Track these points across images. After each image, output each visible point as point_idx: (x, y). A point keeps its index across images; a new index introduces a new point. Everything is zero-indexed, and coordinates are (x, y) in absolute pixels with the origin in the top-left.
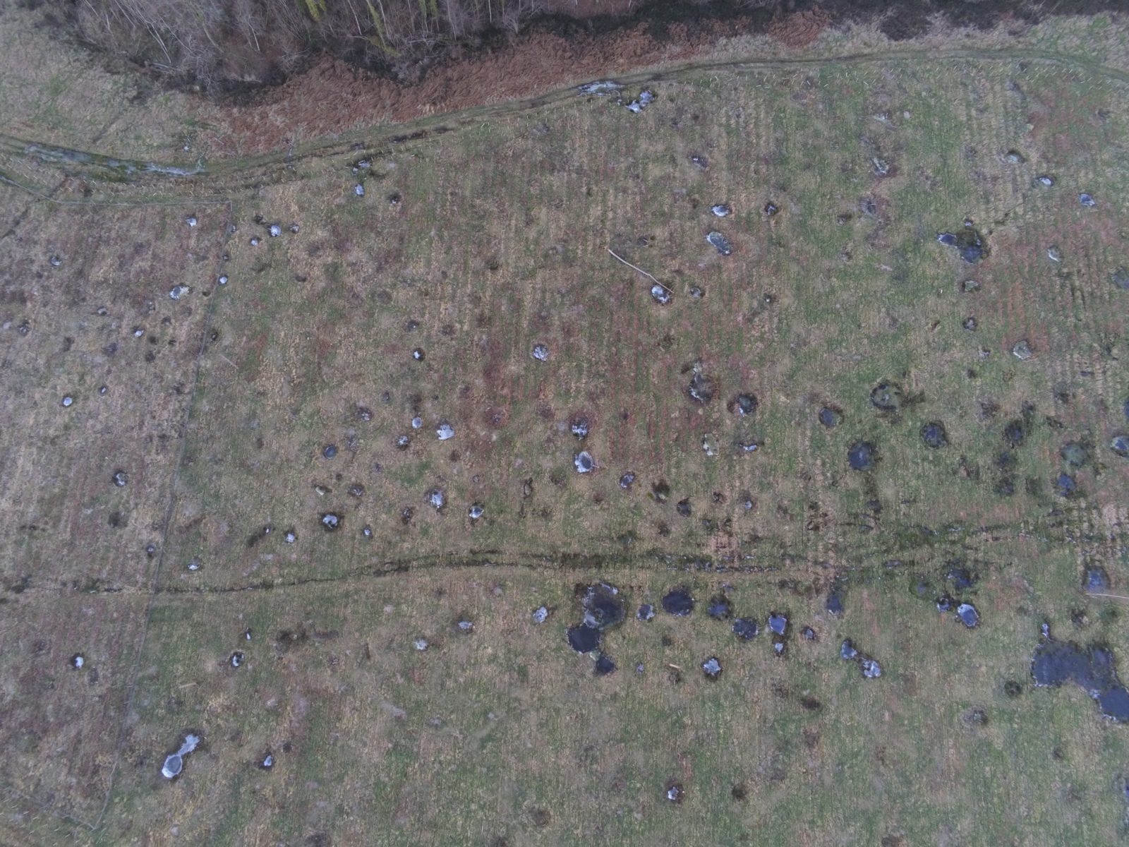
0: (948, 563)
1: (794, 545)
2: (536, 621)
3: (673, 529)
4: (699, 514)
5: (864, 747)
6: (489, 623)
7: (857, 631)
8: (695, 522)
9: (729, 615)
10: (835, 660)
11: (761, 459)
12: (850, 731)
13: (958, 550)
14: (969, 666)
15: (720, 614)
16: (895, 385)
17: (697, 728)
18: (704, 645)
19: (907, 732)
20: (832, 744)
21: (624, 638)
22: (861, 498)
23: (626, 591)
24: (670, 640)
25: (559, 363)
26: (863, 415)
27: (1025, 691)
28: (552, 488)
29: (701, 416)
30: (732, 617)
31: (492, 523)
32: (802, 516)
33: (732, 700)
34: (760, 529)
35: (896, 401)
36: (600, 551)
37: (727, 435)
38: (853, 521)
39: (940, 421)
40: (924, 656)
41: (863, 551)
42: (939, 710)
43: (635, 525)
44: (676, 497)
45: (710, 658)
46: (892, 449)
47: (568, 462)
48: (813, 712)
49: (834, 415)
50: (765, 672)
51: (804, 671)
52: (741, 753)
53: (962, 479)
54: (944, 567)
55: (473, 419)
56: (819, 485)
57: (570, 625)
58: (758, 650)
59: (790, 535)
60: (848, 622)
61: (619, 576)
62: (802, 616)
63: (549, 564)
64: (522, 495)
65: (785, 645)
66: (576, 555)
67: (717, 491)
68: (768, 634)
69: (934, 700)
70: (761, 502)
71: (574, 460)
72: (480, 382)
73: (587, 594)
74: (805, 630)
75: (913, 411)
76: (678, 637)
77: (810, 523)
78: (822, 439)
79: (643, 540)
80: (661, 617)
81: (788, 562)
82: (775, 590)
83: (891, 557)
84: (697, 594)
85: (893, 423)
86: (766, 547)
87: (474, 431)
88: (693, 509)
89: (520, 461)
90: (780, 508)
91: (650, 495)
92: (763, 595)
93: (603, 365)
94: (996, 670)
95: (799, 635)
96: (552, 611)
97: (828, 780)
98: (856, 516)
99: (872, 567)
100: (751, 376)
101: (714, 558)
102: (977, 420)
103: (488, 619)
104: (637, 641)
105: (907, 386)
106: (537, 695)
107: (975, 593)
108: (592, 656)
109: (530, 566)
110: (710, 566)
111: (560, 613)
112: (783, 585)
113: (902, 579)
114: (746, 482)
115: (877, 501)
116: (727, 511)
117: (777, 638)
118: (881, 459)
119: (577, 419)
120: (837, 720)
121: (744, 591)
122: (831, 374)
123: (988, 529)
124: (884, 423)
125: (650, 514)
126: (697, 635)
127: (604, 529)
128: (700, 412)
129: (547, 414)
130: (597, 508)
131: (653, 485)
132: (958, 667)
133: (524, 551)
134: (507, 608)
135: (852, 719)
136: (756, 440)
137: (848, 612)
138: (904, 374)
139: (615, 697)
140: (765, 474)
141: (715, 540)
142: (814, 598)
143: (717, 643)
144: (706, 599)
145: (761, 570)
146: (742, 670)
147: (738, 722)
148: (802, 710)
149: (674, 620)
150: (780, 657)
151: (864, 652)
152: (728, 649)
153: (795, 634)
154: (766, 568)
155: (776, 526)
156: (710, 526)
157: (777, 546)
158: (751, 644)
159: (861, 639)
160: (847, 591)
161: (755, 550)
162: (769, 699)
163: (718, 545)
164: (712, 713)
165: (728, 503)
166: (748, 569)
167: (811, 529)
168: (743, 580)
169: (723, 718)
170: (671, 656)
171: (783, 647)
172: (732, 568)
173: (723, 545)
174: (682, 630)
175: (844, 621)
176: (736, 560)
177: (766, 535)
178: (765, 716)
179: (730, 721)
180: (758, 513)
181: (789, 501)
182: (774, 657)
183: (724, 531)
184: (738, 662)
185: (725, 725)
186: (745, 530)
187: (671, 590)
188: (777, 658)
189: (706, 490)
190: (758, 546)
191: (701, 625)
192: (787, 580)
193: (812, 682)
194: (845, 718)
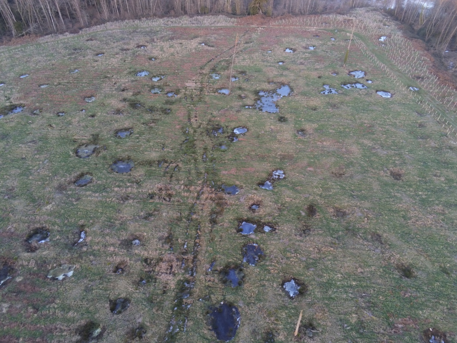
0: (207, 135)
1: (180, 211)
4: (131, 289)
5: (335, 183)
7: (251, 179)
9: (239, 268)
10: (275, 193)
11: (96, 228)
12: (326, 189)
13: (200, 130)
14: (271, 132)
16: (79, 146)
18: (270, 294)
19: (318, 160)
22: (154, 168)
26: (92, 162)
27: (282, 116)
29: (24, 279)
30: (242, 265)
32: (157, 203)
33: (321, 270)
34: (160, 234)
38: (169, 175)
39: (116, 130)
40: (267, 149)
42: (301, 146)
44: (103, 314)
46: (124, 151)
48: (318, 210)
50: (290, 240)
51: (285, 212)
52: (370, 266)
53: (156, 125)
54: (210, 137)
58: (271, 244)
60: (245, 183)
65: (265, 224)
67: (112, 269)
68: (257, 236)
70: (136, 231)
76: (263, 323)
77: (165, 199)
81: (194, 216)
82: (218, 227)
83: (200, 158)
84: (217, 298)
85: (106, 149)
86: (178, 231)
88: (123, 295)
90: (146, 218)
92: (221, 237)
95: (256, 214)
98: (166, 173)
99: (205, 167)
100: (12, 230)
101: (181, 277)
102: (122, 116)
105: (83, 141)
110: (188, 282)
112: (213, 222)
113: (216, 155)
115: (158, 161)
116: (136, 261)
117: (259, 230)
118: (129, 157)
121: (216, 253)
122: (48, 176)
123: (189, 119)
124: (104, 153)
126: (260, 300)
132: (272, 136)
135: (317, 187)
136: (77, 231)
137: (237, 183)
138: (75, 141)
140: (111, 226)
141: (163, 275)
142: (226, 201)
143: (267, 281)
144: (223, 289)
145: (198, 237)
146: (291, 259)
147: (341, 267)
148: (317, 217)
149: (245, 327)
150: (276, 229)
151: (267, 177)
152: (273, 271)
153: (255, 216)
154: (198, 233)
155: (161, 222)
156: (146, 279)
157: (179, 223)
158: (267, 250)
159: (258, 177)
160: (222, 182)
161: (179, 240)
162: (314, 239)
163: (168, 272)
164: (338, 291)
165: (128, 259)
166: (196, 248)
167: (170, 199)
168: (206, 252)
169: (340, 281)
170: (285, 333)
171: (267, 226)
172: (193, 261)
173: (169, 268)
174: (256, 318)
175: (244, 185)
176: (186, 257)
177: (167, 230)
178: (330, 243)
179: (342, 274)
180: (145, 234)
181: (142, 211)
182: (277, 233)
183: (155, 265)
184: (283, 262)
185: (347, 279)
186: (159, 246)
187: (210, 327)
188: (277, 231)
189: (107, 280)
190: (176, 238)
191: (249, 296)
192: (210, 218)
193: (293, 208)
194: (317, 191)
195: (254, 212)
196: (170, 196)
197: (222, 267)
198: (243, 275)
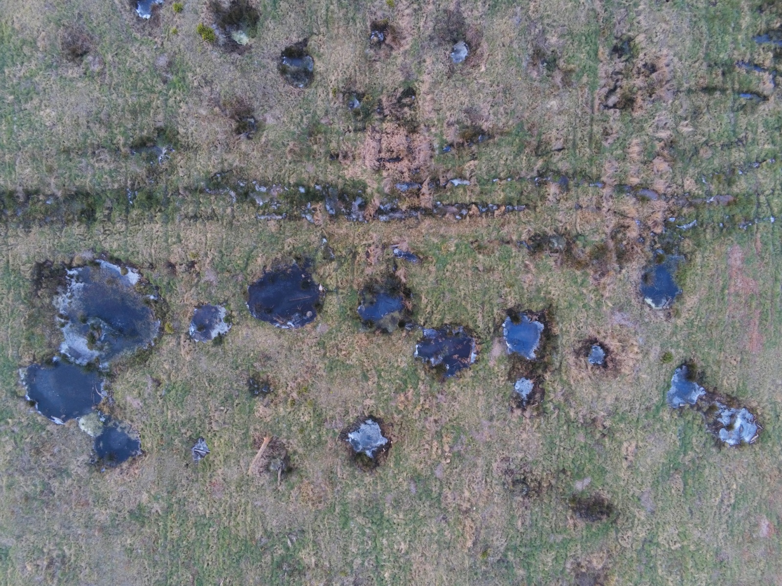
1: (570, 146)
3: (270, 121)
4: (335, 79)
7: (710, 344)
8: (322, 99)
9: (407, 321)
10: (652, 412)
12: (677, 561)
15: (385, 319)
18: (347, 392)
21: (158, 383)
23: (159, 276)
24: (267, 384)
30: (414, 325)
32: (594, 72)
33: (412, 509)
34: (485, 109)
36: (87, 182)
38: (718, 80)
41: (737, 155)
43: (172, 114)
44: (276, 36)
45: (362, 420)
50: (489, 446)
51: (581, 438)
57: (26, 359)
58: (475, 397)
59: (561, 121)
60: (690, 323)
61: (139, 240)
62: (582, 316)
65: (539, 381)
66: (28, 194)
67: (379, 17)
68: (500, 361)
70: (491, 40)
73: (65, 285)
74: (588, 346)
76: (285, 375)
77: (612, 91)
79: (190, 148)
80: (244, 332)
81: (553, 189)
82: (520, 257)
84: (329, 275)
86: (501, 155)
88: (319, 66)
90: (538, 55)
91: (207, 33)
92: (489, 270)
95: (571, 359)
98: (728, 68)
99: (758, 193)
101: (372, 187)
104: (187, 390)
110: (362, 207)
112: (538, 244)
116: (404, 68)
117: (519, 367)
120: (649, 541)
121: (442, 263)
125: (208, 82)
126: (330, 369)
127: (95, 127)
130: (73, 72)
135: (683, 535)
137: (691, 301)
139: (139, 515)
141: (374, 144)
142: (612, 273)
143: (378, 385)
144: (351, 287)
145: (487, 211)
146: (435, 443)
147: (423, 555)
148: (571, 522)
149: (276, 338)
150: (524, 410)
151: (721, 391)
152: (403, 399)
153: (563, 357)
154: (499, 206)
155: (526, 101)
156: (362, 108)
157: (527, 150)
158: (459, 385)
159: (718, 363)
160: (693, 253)
161: (472, 162)
162: (497, 504)
163: (383, 155)
164: (366, 538)
165: (407, 47)
166: (454, 209)
167: (615, 106)
168: (442, 236)
169: (390, 546)
170: (268, 419)
171: (534, 388)
172: (416, 209)
173: (394, 155)
174: (293, 360)
175: (679, 322)
176: (425, 189)
177: (501, 125)
178: (485, 541)
179: (407, 553)
180: (483, 69)
181: (562, 36)
182: (512, 411)
183: (398, 119)
184: (427, 425)
185: (396, 561)
186: (448, 114)
187: (268, 269)
188: (518, 412)
189: (350, 15)
190: (480, 153)
191: (340, 346)
192: (550, 232)
193: (598, 461)
194: (667, 535)
195: (577, 353)
196: (628, 103)
197: (404, 280)
198: (390, 328)
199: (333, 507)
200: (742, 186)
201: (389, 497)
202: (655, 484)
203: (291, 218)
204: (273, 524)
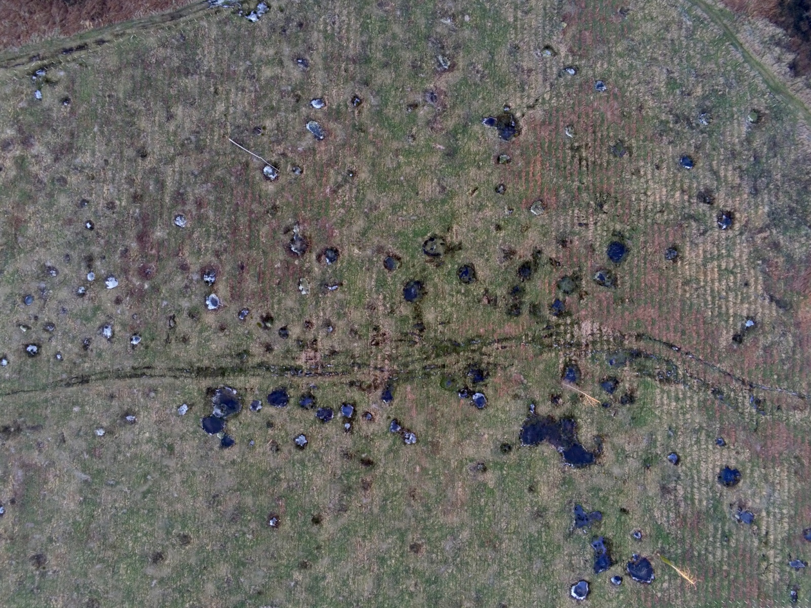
0: (469, 365)
1: (361, 356)
2: (180, 414)
3: (276, 348)
4: (294, 337)
5: (401, 489)
6: (146, 416)
7: (402, 414)
8: (291, 342)
9: (313, 406)
10: (385, 434)
11: (340, 296)
12: (392, 479)
13: (477, 356)
14: (477, 434)
15: (307, 405)
16: (441, 238)
17: (288, 481)
18: (295, 426)
19: (431, 478)
20: (380, 488)
21: (240, 423)
22: (411, 321)
23: (242, 392)
24: (272, 424)
25: (193, 229)
26: (416, 261)
27: (514, 449)
28: (189, 322)
29: (296, 265)
30: (316, 407)
31: (147, 347)
32: (367, 335)
33: (314, 462)
34: (336, 346)
35: (441, 250)
36: (223, 365)
37: (315, 279)
38: (403, 338)
39: (472, 264)
40: (446, 429)
41: (409, 359)
42: (454, 463)
43: (248, 346)
44: (278, 325)
46: (435, 286)
47: (200, 302)
48: (368, 468)
49: (395, 261)
50: (336, 443)
51: (364, 441)
52: (318, 496)
53: (484, 305)
54: (465, 368)
55: (131, 273)
56: (380, 313)
57: (203, 416)
58: (332, 429)
59: (358, 349)
60: (396, 408)
62: (364, 405)
63: (188, 375)
64: (168, 327)
65: (351, 424)
66: (207, 368)
67: (307, 320)
68: (340, 418)
69: (451, 457)
70: (338, 327)
71: (206, 300)
72: (134, 245)
73: (215, 394)
74: (366, 414)
75: (452, 257)
76: (278, 421)
77: (373, 341)
78: (385, 280)
79: (253, 356)
80: (266, 408)
81: (356, 368)
82: (346, 388)
83: (429, 362)
84: (291, 392)
85: (437, 266)
86: (341, 359)
87: (131, 282)
88: (290, 333)
89: (165, 303)
90: (352, 330)
91: (259, 324)
92: (337, 391)
93: (225, 229)
94: (495, 437)
95: (361, 418)
96: (190, 406)
97: (376, 510)
98: (406, 334)
99: (415, 370)
100: (334, 235)
101: (304, 367)
102: (498, 263)
103: (146, 414)
104: (249, 425)
105: (449, 238)
106: (180, 463)
107: (486, 386)
108: (219, 436)
109: (175, 377)
110: (301, 372)
111: (195, 408)
112: (352, 384)
113: (436, 378)
114: (327, 313)
115: (422, 323)
116: (314, 334)
117: (346, 419)
118: (426, 293)
119: (207, 271)
120: (384, 473)
121: (324, 389)
122: (394, 230)
123: (499, 341)
124: (431, 267)
125: (259, 338)
126: (291, 420)
127: (227, 350)
128: (296, 262)
129: (184, 268)
130: (221, 334)
131: (262, 317)
132: (469, 435)
133: (170, 366)
134: (158, 406)
135: (394, 471)
136: (337, 282)
137: (396, 401)
138: (448, 230)
139: (233, 462)
140: (342, 306)
141: (305, 355)
142: (373, 393)
143: (305, 425)
144: (297, 396)
145: (337, 374)
146: (321, 442)
147: (316, 476)
148: (361, 467)
149: (275, 410)
150: (347, 433)
151: (405, 428)
152: (312, 429)
153: (359, 417)
154: (340, 373)
155: (348, 344)
156: (302, 345)
157: (349, 357)
158: (328, 425)
159: (404, 419)
160: (396, 387)
161: (333, 360)
162: (339, 461)
163: (307, 358)
164: (300, 471)
165: (315, 328)
166: (328, 374)
167: (374, 345)
168: (324, 381)
169: (307, 473)
170: (272, 434)
171: (350, 426)
172: (317, 373)
173: (311, 358)
174: (280, 417)
175: (393, 407)
176: (319, 368)
177: (341, 350)
178: (335, 472)
179: (312, 475)
180: (336, 335)
181: (358, 326)
182: (343, 433)
183: (312, 348)
184: (319, 437)
185: (308, 478)
186: (326, 347)
188: (345, 433)
189: (299, 319)
190: (335, 358)
191: (294, 413)
192: (355, 380)
193: (369, 448)
194: (389, 471)
195: (363, 416)
196: (377, 344)
197: (313, 394)
199: (290, 461)
200: (411, 368)
201: (307, 458)
202: (385, 455)
203: (281, 375)
204: (272, 465)
